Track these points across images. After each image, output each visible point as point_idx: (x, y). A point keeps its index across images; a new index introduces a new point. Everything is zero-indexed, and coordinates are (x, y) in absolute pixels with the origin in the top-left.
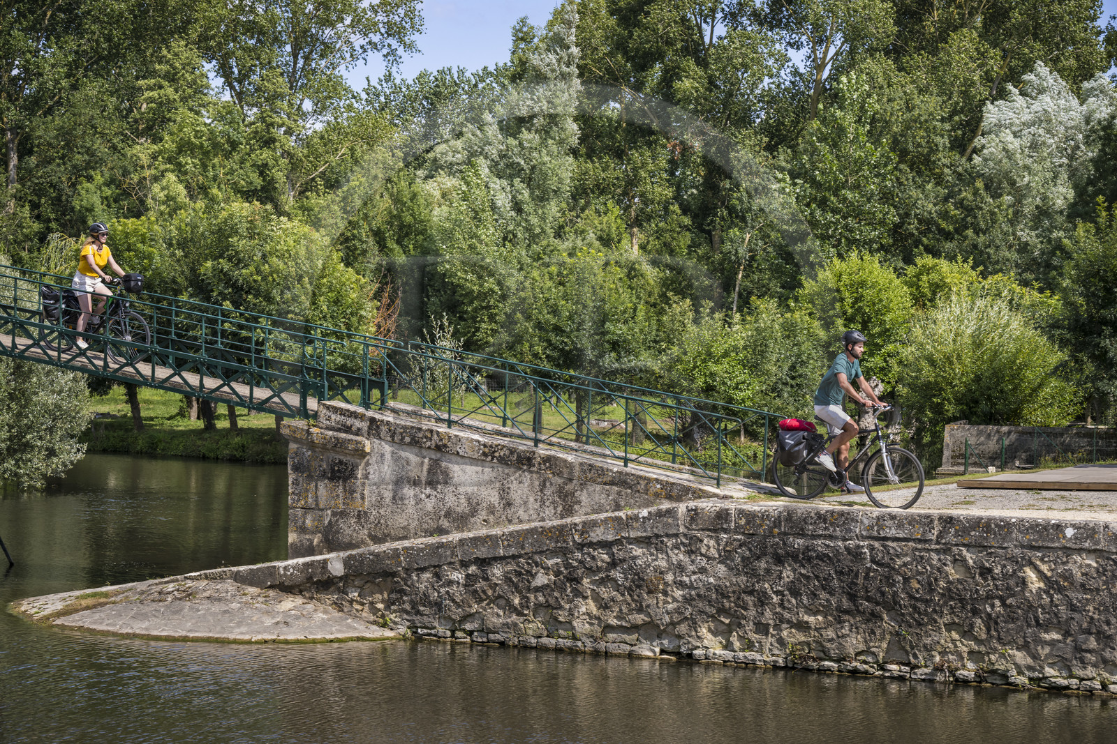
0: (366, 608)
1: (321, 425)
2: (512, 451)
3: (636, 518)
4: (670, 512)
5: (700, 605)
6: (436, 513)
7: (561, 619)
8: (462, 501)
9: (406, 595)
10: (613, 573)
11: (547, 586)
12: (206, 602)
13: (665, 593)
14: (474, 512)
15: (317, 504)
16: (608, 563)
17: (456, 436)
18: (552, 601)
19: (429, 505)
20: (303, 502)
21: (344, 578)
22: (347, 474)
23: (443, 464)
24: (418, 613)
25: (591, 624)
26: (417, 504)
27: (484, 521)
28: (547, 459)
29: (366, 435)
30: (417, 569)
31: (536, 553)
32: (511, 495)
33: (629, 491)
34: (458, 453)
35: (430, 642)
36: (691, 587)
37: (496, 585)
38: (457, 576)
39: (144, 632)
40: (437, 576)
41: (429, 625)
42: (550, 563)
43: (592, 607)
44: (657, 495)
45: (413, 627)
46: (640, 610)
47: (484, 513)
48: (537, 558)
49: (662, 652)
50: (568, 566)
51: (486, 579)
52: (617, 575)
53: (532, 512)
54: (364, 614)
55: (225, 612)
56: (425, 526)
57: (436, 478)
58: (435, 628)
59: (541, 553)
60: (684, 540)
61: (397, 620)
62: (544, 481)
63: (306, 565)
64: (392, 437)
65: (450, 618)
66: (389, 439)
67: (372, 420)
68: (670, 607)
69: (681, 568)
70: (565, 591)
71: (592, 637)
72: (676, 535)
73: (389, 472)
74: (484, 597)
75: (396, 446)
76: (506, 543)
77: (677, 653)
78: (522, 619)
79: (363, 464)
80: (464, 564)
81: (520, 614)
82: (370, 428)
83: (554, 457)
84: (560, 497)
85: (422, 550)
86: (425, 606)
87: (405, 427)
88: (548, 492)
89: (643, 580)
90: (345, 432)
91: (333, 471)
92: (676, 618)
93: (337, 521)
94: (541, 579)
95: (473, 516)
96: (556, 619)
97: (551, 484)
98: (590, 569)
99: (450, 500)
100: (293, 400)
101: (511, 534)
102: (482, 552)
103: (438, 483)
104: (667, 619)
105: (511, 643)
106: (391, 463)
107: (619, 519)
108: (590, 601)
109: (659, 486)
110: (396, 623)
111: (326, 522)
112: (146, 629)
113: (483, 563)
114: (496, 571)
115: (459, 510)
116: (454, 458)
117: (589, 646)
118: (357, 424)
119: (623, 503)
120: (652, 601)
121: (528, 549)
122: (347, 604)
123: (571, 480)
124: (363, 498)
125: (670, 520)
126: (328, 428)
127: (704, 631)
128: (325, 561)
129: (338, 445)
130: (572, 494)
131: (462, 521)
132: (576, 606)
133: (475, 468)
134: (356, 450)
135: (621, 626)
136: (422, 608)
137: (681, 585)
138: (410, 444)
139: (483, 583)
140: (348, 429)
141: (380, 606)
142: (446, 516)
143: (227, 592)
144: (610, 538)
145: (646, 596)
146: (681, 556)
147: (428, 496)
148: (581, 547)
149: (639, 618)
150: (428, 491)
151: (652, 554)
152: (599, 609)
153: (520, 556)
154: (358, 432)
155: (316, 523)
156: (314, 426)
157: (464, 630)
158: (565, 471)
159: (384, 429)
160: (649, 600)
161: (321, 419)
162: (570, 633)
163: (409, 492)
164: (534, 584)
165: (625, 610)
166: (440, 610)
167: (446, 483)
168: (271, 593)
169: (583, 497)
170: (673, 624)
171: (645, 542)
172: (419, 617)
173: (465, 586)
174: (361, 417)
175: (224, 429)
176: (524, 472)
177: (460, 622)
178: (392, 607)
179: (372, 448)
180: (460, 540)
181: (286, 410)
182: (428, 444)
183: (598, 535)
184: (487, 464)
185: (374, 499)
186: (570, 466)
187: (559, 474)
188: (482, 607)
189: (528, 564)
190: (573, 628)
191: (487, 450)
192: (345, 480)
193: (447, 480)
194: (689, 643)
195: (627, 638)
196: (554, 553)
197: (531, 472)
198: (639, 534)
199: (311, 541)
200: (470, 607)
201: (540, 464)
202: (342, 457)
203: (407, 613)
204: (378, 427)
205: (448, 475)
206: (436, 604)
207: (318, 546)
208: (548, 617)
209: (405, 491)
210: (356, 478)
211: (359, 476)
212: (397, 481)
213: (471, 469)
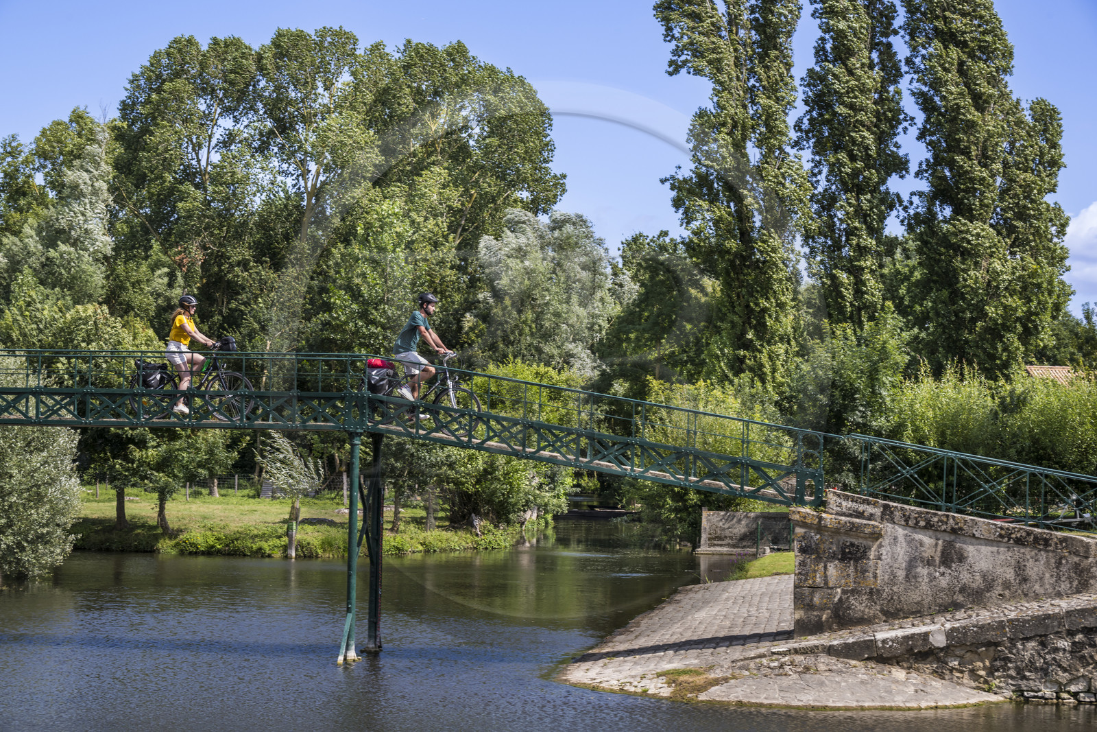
0: (966, 675)
1: (831, 511)
2: (1029, 534)
6: (950, 590)
8: (977, 578)
9: (1011, 662)
14: (989, 586)
15: (826, 583)
17: (973, 520)
19: (944, 582)
20: (810, 582)
21: (946, 649)
22: (859, 555)
23: (958, 545)
24: (1024, 678)
26: (931, 581)
27: (1000, 595)
28: (1065, 539)
29: (879, 519)
30: (1023, 639)
32: (1027, 571)
34: (974, 535)
35: (1038, 704)
38: (1064, 644)
40: (1043, 644)
41: (1035, 688)
45: (1020, 691)
47: (999, 588)
51: (1093, 645)
53: (1047, 586)
54: (965, 681)
56: (939, 601)
57: (950, 557)
61: (1001, 685)
62: (1061, 558)
63: (906, 638)
64: (907, 521)
65: (1056, 681)
66: (903, 523)
67: (886, 506)
73: (902, 553)
74: (1091, 662)
75: (910, 529)
79: (875, 547)
80: (1071, 633)
82: (883, 513)
83: (1071, 538)
84: (1076, 573)
85: (1028, 621)
86: (1030, 671)
87: (920, 513)
88: (1064, 569)
90: (857, 517)
91: (843, 553)
93: (848, 598)
95: (988, 591)
97: (1067, 562)
99: (965, 577)
102: (1090, 622)
103: (952, 561)
106: (904, 544)
110: (1000, 688)
111: (836, 599)
113: (1090, 631)
115: (974, 585)
116: (968, 540)
118: (870, 510)
122: (948, 672)
123: (1087, 558)
124: (875, 577)
126: (837, 514)
128: (926, 634)
129: (854, 529)
130: (1088, 570)
131: (977, 597)
133: (990, 549)
134: (872, 534)
136: (1028, 674)
138: (925, 527)
139: (1090, 649)
140: (860, 515)
141: (982, 673)
142: (960, 592)
147: (943, 574)
150: (942, 569)
154: (871, 517)
155: (825, 601)
156: (825, 512)
157: (1069, 692)
158: (1081, 550)
159: (898, 514)
161: (831, 506)
163: (923, 571)
166: (1046, 674)
167: (961, 562)
172: (1025, 682)
173: (1071, 652)
174: (876, 503)
176: (1040, 550)
178: (996, 674)
179: (886, 531)
180: (1067, 612)
182: (944, 527)
184: (1003, 545)
185: (887, 577)
187: (1076, 553)
188: (1088, 671)
191: (1003, 532)
192: (857, 560)
193: (961, 558)
197: (1047, 551)
199: (820, 618)
200: (1078, 671)
201: (1056, 544)
202: (853, 541)
203: (1012, 678)
204: (892, 512)
205: (962, 555)
206: (1042, 669)
207: (827, 621)
209: (919, 570)
210: (868, 559)
211: (871, 557)
212: (911, 561)
213: (986, 550)
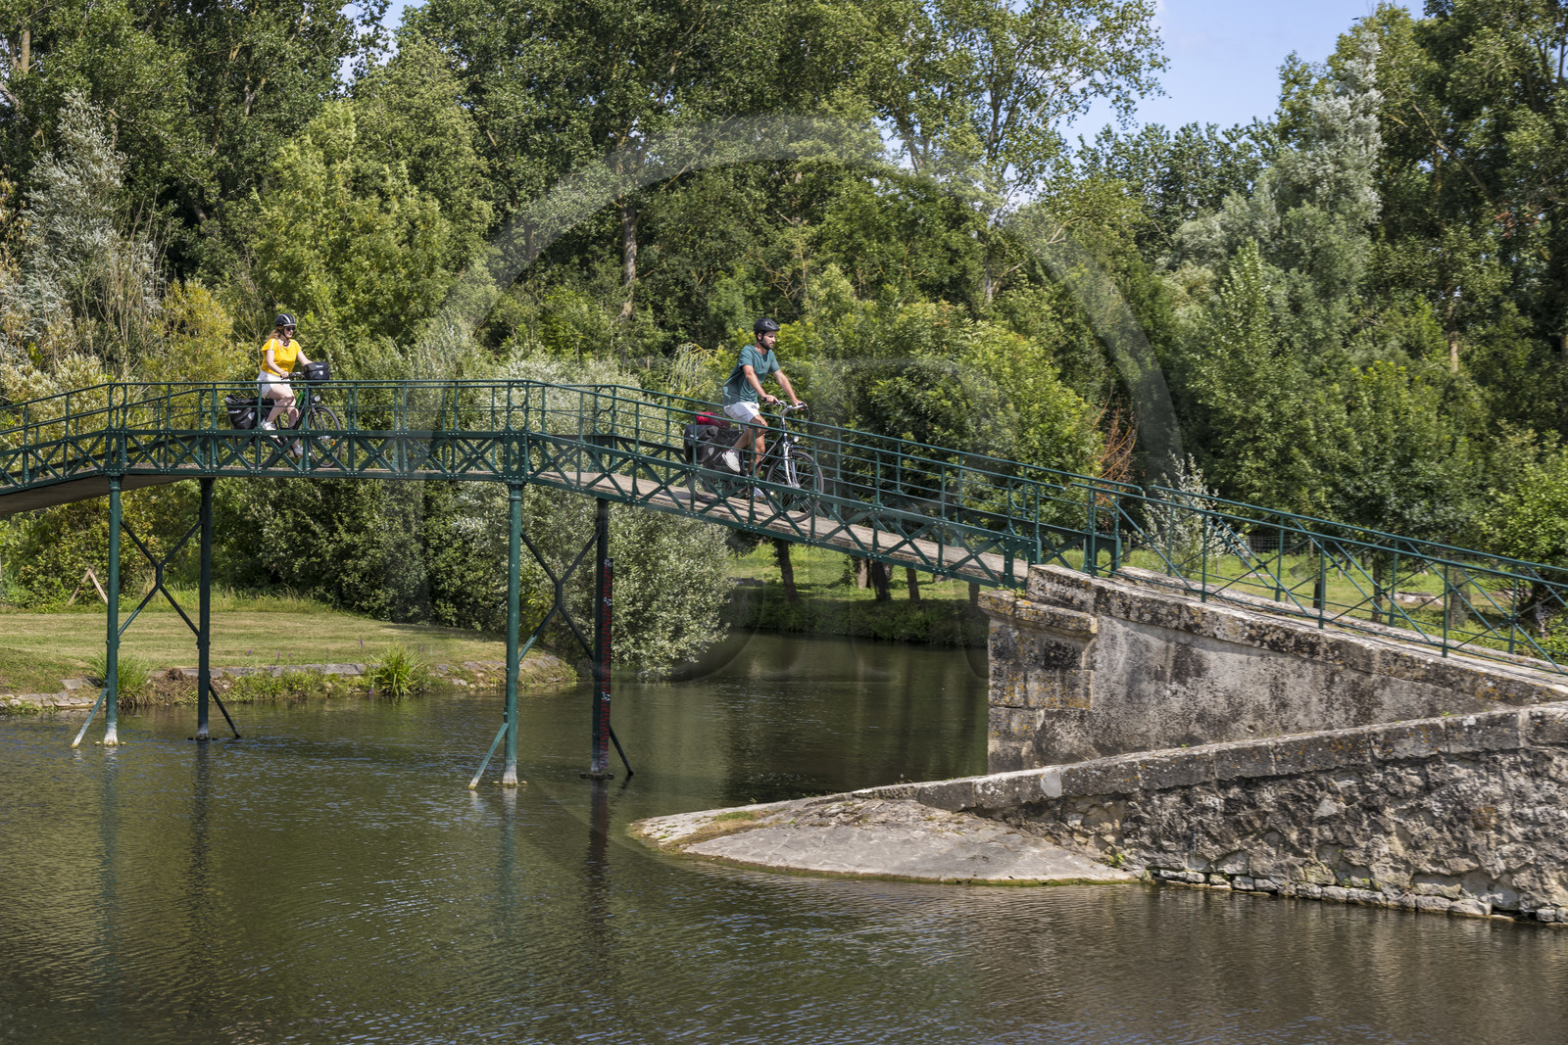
0: (1092, 841)
1: (1032, 596)
2: (1289, 634)
3: (1458, 727)
4: (1506, 720)
5: (1548, 847)
6: (1185, 715)
7: (1355, 862)
8: (1221, 700)
9: (1145, 824)
10: (1426, 801)
11: (1336, 816)
12: (879, 828)
13: (1499, 830)
14: (1236, 715)
15: (1026, 702)
16: (1420, 788)
17: (1213, 613)
18: (1342, 837)
19: (1176, 705)
20: (1007, 699)
21: (1063, 800)
22: (1066, 662)
23: (1195, 651)
24: (1161, 849)
25: (1396, 870)
26: (1159, 703)
27: (1251, 727)
28: (1337, 646)
29: (1091, 609)
30: (1160, 791)
31: (1321, 772)
32: (1287, 693)
33: (1449, 690)
34: (1215, 635)
35: (1177, 888)
36: (1536, 823)
37: (1267, 813)
38: (1214, 801)
39: (799, 866)
40: (1187, 800)
41: (1175, 866)
42: (1340, 785)
43: (1398, 847)
44: (1488, 696)
45: (1154, 868)
46: (1464, 852)
47: (1250, 716)
48: (1322, 778)
49: (1495, 909)
50: (1364, 790)
51: (1253, 805)
52: (1433, 803)
53: (1315, 716)
54: (1089, 849)
55: (906, 842)
56: (1170, 733)
57: (1186, 668)
58: (1183, 869)
59: (1328, 771)
60: (1525, 758)
61: (1132, 857)
62: (1333, 674)
63: (1012, 782)
64: (1127, 613)
65: (1203, 856)
66: (1122, 615)
67: (1100, 591)
68: (1506, 849)
69: (1521, 796)
70: (1361, 823)
71: (1397, 886)
72: (1515, 752)
73: (1122, 660)
74: (1250, 829)
75: (1132, 625)
76: (1280, 757)
77: (1516, 913)
78: (1301, 860)
79: (1087, 649)
80: (1223, 785)
81: (1298, 853)
82: (1097, 601)
83: (1346, 642)
84: (1353, 697)
85: (1164, 765)
86: (1169, 840)
87: (1143, 601)
88: (1337, 690)
89: (1469, 811)
90: (1064, 606)
91: (1047, 658)
92: (1514, 864)
93: (1053, 724)
94: (1328, 807)
95: (1235, 720)
96: (1347, 862)
97: (1342, 680)
98: (1395, 795)
99: (1204, 698)
100: (996, 563)
101: (1287, 745)
102: (1248, 769)
103: (1188, 675)
104: (1501, 865)
105: (1286, 892)
106: (1125, 648)
107: (1435, 727)
108: (1394, 838)
109: (1490, 684)
110: (1131, 862)
111: (1039, 725)
112: (803, 862)
113: (1249, 783)
114: (1266, 795)
115: (1216, 712)
116: (1209, 642)
117: (1393, 899)
118: (1080, 595)
119: (1440, 707)
120: (1481, 841)
121: (1310, 766)
122: (1066, 835)
123: (1368, 674)
124: (1087, 694)
125: (1506, 731)
126: (1041, 601)
127: (1554, 882)
128: (1037, 777)
129: (1056, 622)
130: (1371, 693)
131: (1220, 727)
132: (1375, 845)
133: (1237, 656)
134: (1079, 631)
135: (1437, 874)
136: (1165, 843)
137: (1521, 819)
138: (1151, 623)
139: (1249, 811)
140: (1067, 603)
141: (1110, 838)
142: (1198, 720)
143: (908, 815)
144: (1423, 753)
145: (1471, 833)
146: (1522, 780)
147: (1175, 693)
148: (1382, 764)
149: (1464, 864)
150: (1175, 686)
151: (1481, 777)
152: (1407, 849)
153: (1299, 776)
154: (1081, 607)
155: (1025, 727)
156: (1023, 598)
157: (1222, 873)
158: (1361, 661)
159: (1116, 602)
160: (1476, 839)
161: (1032, 589)
162: (1367, 881)
163: (1148, 687)
164: (1318, 814)
165: (1442, 851)
166: (1190, 846)
167: (1199, 675)
168: (966, 818)
169: (1386, 697)
170: (1510, 872)
171: (1471, 759)
172: (1162, 855)
173: (1224, 814)
174: (1086, 586)
175: (901, 601)
176: (1304, 661)
177: (1217, 863)
178: (1126, 841)
179: (1100, 628)
180: (1218, 753)
181: (986, 577)
182: (1175, 623)
183: (1405, 749)
184: (1254, 651)
185: (1102, 695)
186: (1368, 656)
187: (1354, 667)
188: (1247, 844)
189: (1310, 786)
190: (1371, 874)
191: (1254, 632)
192: (1065, 668)
193: (1200, 670)
194: (1532, 898)
195: (1445, 889)
196: (1345, 772)
197: (1314, 663)
198: (1464, 749)
199: (1018, 750)
200: (1231, 842)
201: (1326, 652)
202: (1059, 640)
203: (1146, 848)
204: (1108, 600)
205: (1201, 665)
206: (1185, 837)
207: (1028, 757)
208: (1336, 859)
209: (1144, 685)
210: (1078, 668)
211: (1083, 665)
212: (1133, 672)
213: (1232, 658)
